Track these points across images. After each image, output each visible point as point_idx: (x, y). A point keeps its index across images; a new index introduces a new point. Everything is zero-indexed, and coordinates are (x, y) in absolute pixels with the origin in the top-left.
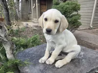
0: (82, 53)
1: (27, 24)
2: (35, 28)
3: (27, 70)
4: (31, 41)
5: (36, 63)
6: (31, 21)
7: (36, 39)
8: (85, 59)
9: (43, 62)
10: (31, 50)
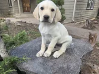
0: (73, 44)
1: (9, 20)
2: (19, 24)
3: (27, 66)
4: (19, 38)
5: (34, 58)
6: (12, 17)
7: (24, 36)
8: (76, 48)
9: (41, 55)
10: (25, 47)
